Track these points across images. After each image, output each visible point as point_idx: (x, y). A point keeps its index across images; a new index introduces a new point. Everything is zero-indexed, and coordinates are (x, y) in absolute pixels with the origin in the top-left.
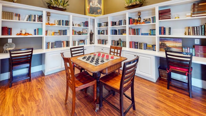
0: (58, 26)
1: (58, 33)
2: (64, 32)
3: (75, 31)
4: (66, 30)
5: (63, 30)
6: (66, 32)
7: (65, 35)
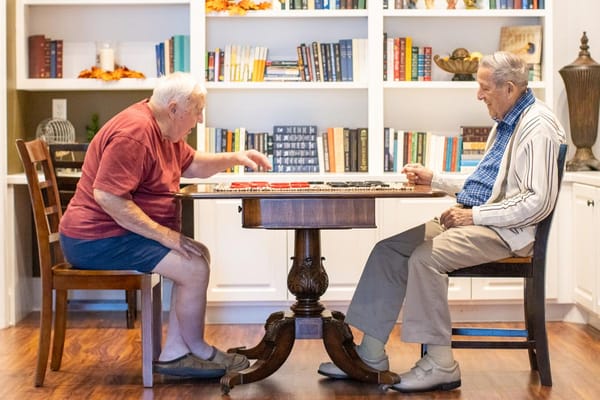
0: (288, 12)
1: (296, 65)
2: (334, 59)
3: (415, 50)
4: (350, 42)
5: (325, 47)
6: (349, 61)
7: (339, 78)
